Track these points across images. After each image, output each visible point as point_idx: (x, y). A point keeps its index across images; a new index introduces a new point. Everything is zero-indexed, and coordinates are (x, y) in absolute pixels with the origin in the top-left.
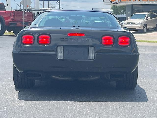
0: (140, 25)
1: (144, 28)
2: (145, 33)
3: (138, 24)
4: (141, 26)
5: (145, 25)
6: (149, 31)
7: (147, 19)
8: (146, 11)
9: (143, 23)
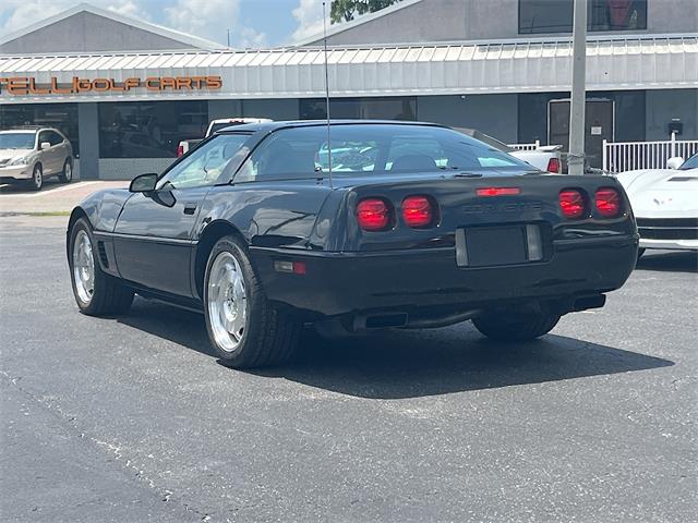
0: (24, 166)
1: (36, 175)
2: (40, 190)
3: (18, 164)
4: (28, 169)
5: (38, 166)
6: (48, 184)
7: (39, 148)
8: (32, 124)
9: (31, 160)
